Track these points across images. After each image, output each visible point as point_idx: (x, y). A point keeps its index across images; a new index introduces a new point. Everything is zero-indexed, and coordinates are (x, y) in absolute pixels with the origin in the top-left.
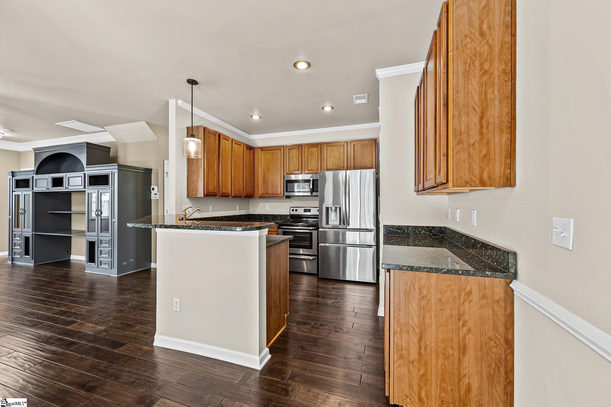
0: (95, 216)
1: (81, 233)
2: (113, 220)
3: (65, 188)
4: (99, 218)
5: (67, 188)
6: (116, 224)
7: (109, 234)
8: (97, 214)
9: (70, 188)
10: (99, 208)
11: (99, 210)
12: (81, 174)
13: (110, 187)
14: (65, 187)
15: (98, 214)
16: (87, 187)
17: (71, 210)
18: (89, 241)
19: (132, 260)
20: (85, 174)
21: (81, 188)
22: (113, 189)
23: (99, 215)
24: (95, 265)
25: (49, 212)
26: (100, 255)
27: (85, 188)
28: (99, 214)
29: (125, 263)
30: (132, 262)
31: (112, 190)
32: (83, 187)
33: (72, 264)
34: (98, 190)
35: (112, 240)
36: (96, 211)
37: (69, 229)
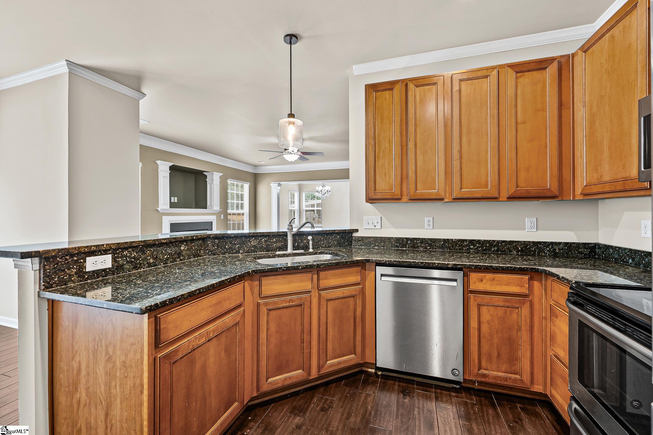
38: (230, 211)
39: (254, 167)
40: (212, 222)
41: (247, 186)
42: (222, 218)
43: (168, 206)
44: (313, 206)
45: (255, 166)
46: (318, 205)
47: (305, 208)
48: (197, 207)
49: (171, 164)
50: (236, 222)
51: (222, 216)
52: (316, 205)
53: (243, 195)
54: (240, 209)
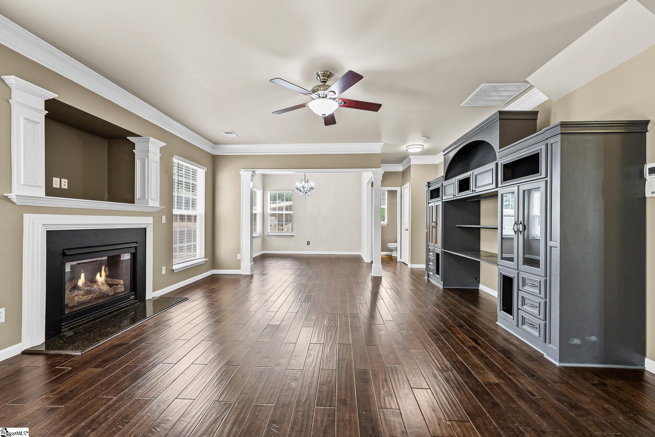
0: (513, 233)
1: (491, 258)
2: (550, 243)
3: (471, 191)
4: (521, 237)
5: (474, 191)
6: (556, 253)
7: (540, 271)
8: (515, 231)
9: (477, 190)
10: (521, 219)
11: (520, 222)
12: (492, 165)
13: (543, 175)
14: (472, 189)
15: (518, 230)
16: (500, 185)
17: (479, 225)
18: (503, 276)
19: (594, 338)
20: (497, 164)
21: (491, 188)
22: (548, 179)
23: (521, 232)
24: (513, 319)
25: (457, 226)
26: (521, 305)
27: (497, 187)
28: (521, 230)
29: (577, 341)
30: (593, 343)
31: (547, 181)
32: (494, 186)
33: (481, 300)
34: (518, 186)
35: (547, 285)
36: (516, 223)
37: (476, 251)
38: (176, 212)
39: (212, 144)
40: (146, 228)
41: (201, 173)
42: (164, 222)
43: (41, 192)
44: (281, 209)
45: (215, 143)
46: (288, 208)
47: (269, 212)
48: (111, 199)
49: (51, 95)
50: (186, 229)
51: (164, 218)
52: (284, 209)
53: (196, 185)
54: (191, 208)
